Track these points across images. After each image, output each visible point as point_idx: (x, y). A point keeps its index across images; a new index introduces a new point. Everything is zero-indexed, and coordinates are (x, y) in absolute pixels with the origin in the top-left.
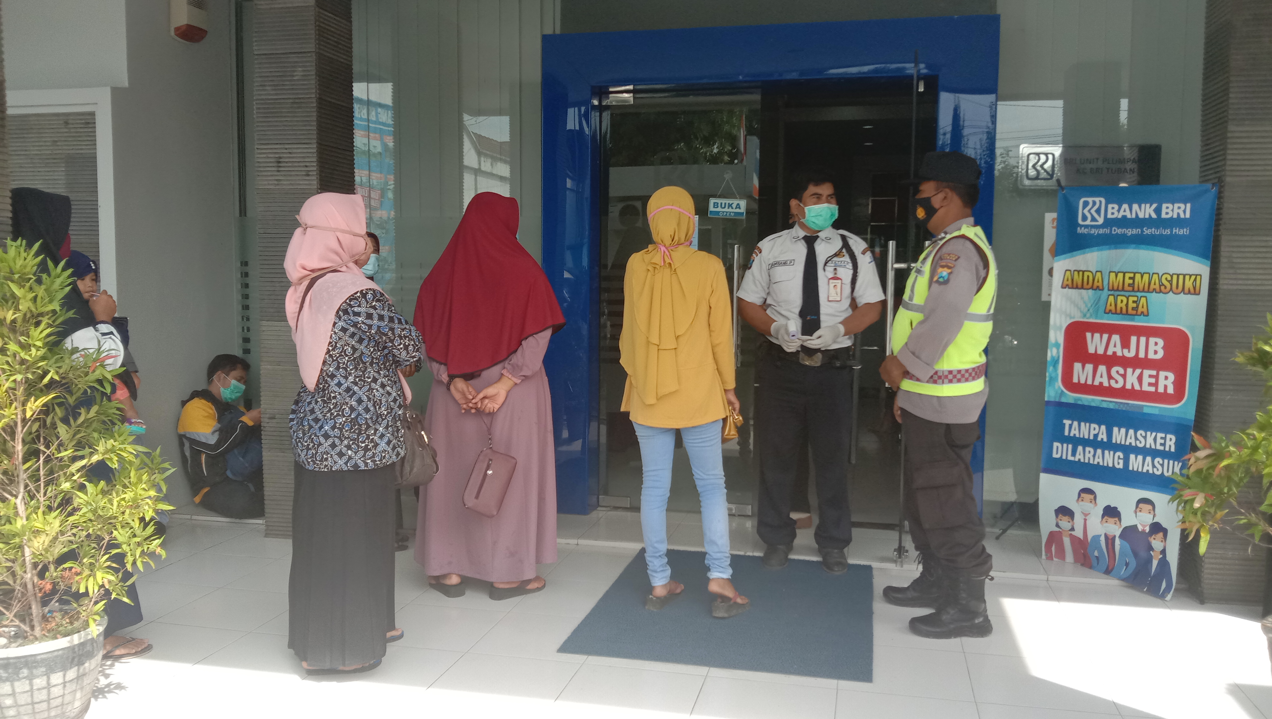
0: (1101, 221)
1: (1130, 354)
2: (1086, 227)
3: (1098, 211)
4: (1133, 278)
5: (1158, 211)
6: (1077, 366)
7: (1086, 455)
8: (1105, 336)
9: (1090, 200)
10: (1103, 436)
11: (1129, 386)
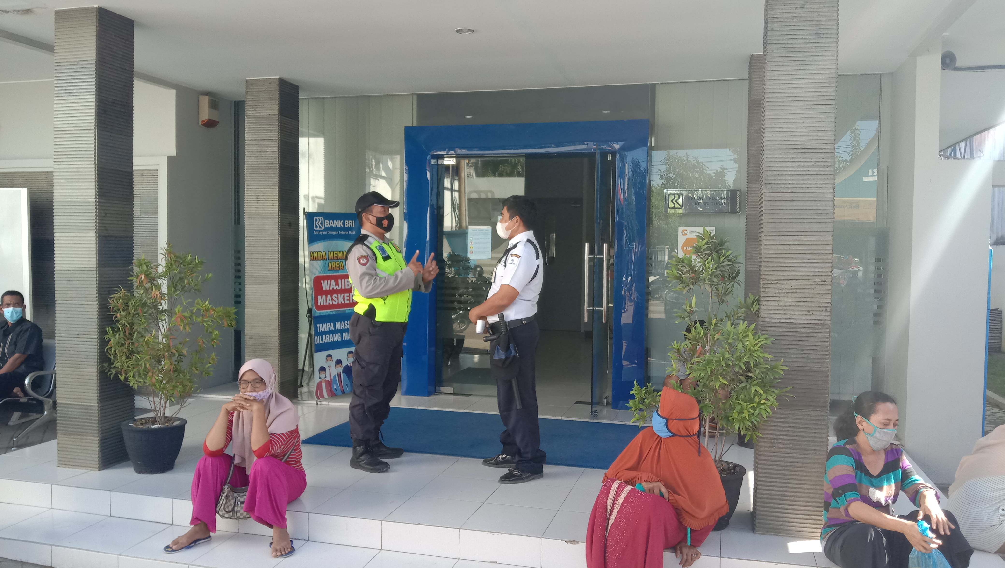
0: (323, 228)
1: (339, 288)
2: (317, 231)
3: (321, 224)
4: (337, 254)
5: (344, 224)
6: (319, 297)
7: (327, 339)
8: (329, 281)
9: (318, 218)
10: (332, 328)
11: (340, 303)
